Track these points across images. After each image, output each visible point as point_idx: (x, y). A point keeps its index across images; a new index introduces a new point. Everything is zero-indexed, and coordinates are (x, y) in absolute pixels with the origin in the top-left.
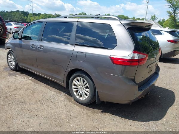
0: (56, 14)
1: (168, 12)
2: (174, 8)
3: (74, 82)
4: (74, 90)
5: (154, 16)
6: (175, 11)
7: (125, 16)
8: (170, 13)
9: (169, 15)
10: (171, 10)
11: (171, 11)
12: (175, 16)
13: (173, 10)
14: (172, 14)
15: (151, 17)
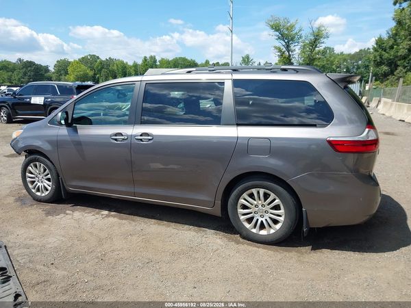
0: (20, 60)
1: (276, 48)
2: (286, 41)
3: (242, 201)
4: (242, 218)
5: (248, 57)
6: (288, 47)
7: (189, 59)
8: (280, 51)
9: (279, 54)
10: (281, 44)
11: (282, 47)
12: (290, 56)
13: (284, 44)
14: (284, 52)
15: (242, 59)
